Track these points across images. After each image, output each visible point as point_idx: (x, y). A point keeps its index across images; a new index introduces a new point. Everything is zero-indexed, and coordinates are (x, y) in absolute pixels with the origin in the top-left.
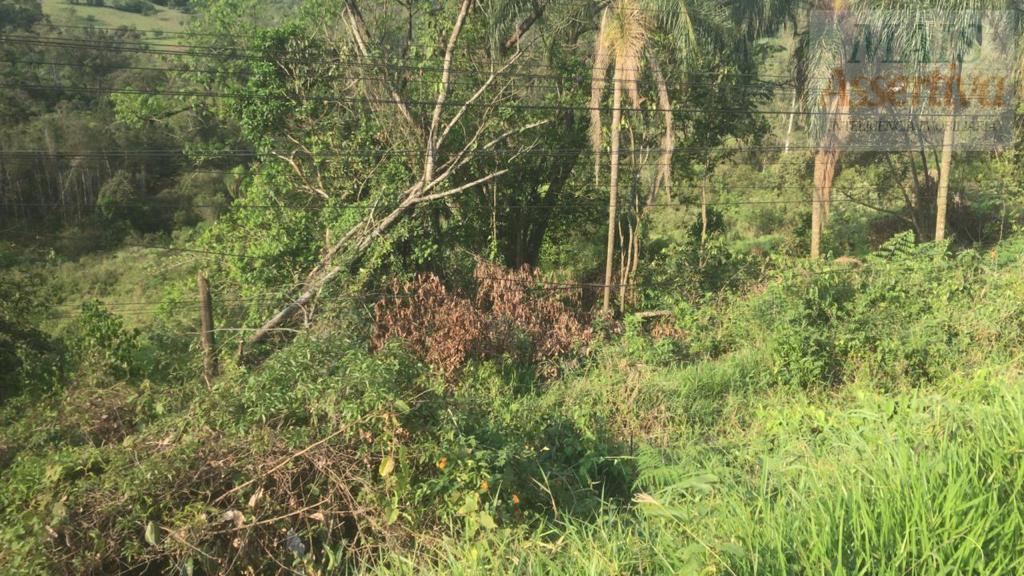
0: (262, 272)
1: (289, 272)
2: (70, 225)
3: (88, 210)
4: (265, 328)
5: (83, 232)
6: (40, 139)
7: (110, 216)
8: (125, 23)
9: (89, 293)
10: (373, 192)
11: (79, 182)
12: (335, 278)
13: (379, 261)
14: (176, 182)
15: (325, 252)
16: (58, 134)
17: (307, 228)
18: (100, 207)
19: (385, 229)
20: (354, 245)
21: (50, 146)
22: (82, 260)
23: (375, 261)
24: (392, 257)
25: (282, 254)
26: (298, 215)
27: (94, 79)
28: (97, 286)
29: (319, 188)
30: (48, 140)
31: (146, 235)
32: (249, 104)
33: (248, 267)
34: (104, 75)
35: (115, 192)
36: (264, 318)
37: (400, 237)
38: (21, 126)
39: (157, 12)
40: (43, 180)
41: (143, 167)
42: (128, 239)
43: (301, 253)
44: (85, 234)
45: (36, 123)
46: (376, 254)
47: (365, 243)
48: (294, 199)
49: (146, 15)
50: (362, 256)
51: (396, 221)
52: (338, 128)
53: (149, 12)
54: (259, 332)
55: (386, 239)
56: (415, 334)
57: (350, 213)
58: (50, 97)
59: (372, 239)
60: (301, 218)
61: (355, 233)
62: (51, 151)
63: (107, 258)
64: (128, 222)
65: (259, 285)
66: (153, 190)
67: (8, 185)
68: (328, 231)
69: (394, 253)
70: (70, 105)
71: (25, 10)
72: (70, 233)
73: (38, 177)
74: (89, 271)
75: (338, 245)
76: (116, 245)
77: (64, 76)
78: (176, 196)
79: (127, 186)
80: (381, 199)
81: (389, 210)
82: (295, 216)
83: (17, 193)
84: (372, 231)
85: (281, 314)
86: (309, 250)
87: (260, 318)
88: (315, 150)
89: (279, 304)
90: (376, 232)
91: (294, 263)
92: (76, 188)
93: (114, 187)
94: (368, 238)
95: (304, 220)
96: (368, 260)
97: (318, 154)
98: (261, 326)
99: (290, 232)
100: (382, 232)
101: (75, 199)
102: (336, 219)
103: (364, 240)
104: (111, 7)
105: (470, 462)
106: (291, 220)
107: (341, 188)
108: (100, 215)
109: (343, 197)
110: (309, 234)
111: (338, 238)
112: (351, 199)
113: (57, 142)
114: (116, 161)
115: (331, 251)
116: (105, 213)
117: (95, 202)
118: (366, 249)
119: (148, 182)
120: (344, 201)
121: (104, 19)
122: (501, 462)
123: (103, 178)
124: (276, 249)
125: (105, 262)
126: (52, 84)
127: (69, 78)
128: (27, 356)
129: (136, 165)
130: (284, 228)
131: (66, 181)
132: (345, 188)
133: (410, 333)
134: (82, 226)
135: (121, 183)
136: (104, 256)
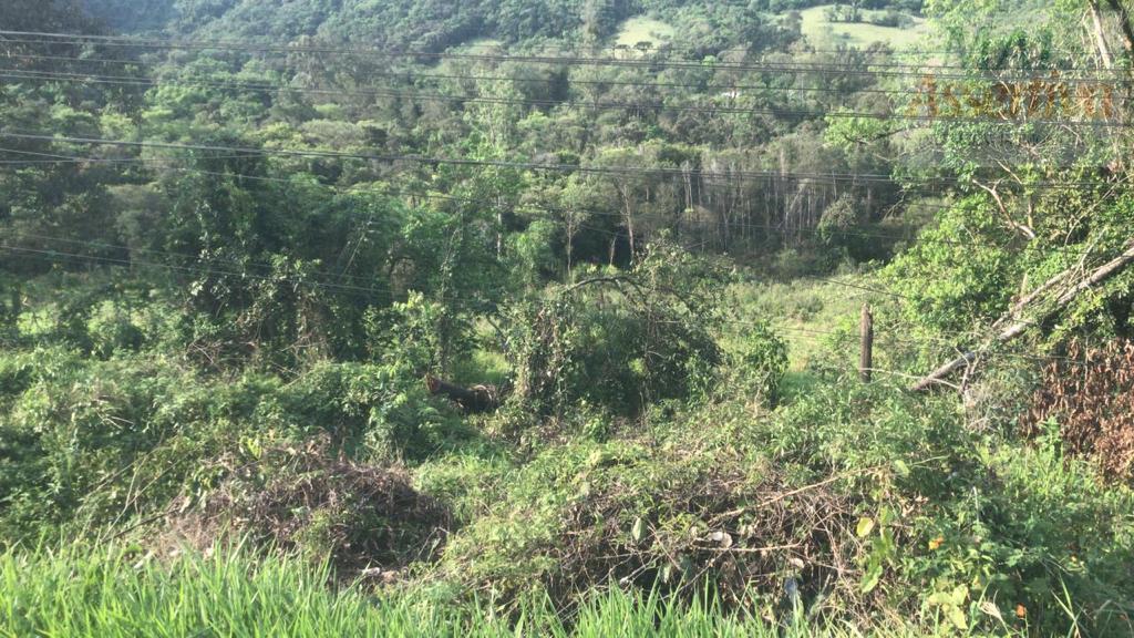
0: (938, 314)
1: (970, 319)
2: (788, 247)
3: (807, 234)
4: (931, 377)
5: (800, 255)
6: (776, 159)
7: (828, 241)
8: (879, 39)
9: (792, 317)
10: (1092, 234)
11: (805, 204)
12: (1022, 332)
13: (1082, 319)
14: (903, 210)
15: (1017, 300)
16: (793, 155)
17: (1001, 269)
18: (820, 233)
19: (1098, 281)
20: (1054, 295)
21: (784, 169)
22: (794, 283)
23: (1076, 318)
24: (1100, 317)
25: (965, 297)
26: (992, 254)
27: (839, 99)
28: (801, 311)
29: (1026, 224)
30: (782, 160)
31: (861, 264)
32: (957, 125)
33: (924, 306)
34: (848, 94)
35: (837, 217)
36: (933, 366)
37: (1117, 292)
38: (762, 146)
39: (914, 24)
40: (772, 201)
41: (869, 192)
42: (842, 266)
43: (988, 297)
44: (803, 257)
45: (775, 144)
46: (1080, 310)
47: (1068, 296)
48: (993, 235)
49: (903, 28)
50: (1061, 310)
51: (1114, 272)
52: (1055, 156)
53: (906, 26)
54: (922, 381)
55: (1096, 293)
56: (1088, 412)
57: (1056, 258)
58: (793, 117)
59: (1078, 291)
60: (995, 258)
61: (1058, 282)
62: (784, 172)
63: (818, 284)
64: (845, 249)
65: (934, 329)
66: (877, 217)
67: (740, 203)
68: (1026, 277)
69: (1105, 312)
70: (810, 126)
71: (785, 31)
72: (786, 256)
73: (767, 197)
74: (797, 294)
75: (1034, 294)
76: (830, 271)
77: (810, 97)
78: (900, 224)
79: (850, 212)
80: (1099, 244)
81: (1108, 258)
82: (989, 255)
83: (746, 212)
84: (1080, 281)
85: (952, 363)
86: (998, 296)
87: (929, 364)
88: (1028, 180)
89: (952, 354)
90: (1084, 284)
91: (977, 311)
92: (800, 211)
93: (838, 211)
94: (1074, 289)
95: (998, 261)
96: (1068, 316)
97: (1030, 186)
98: (926, 374)
99: (978, 273)
100: (1093, 284)
101: (797, 222)
102: (1038, 262)
103: (1066, 291)
104: (868, 23)
105: (973, 552)
106: (983, 260)
107: (1052, 227)
108: (819, 239)
109: (1052, 238)
110: (1002, 277)
111: (1035, 286)
112: (1060, 241)
113: (791, 162)
114: (843, 184)
115: (1025, 299)
116: (824, 238)
117: (816, 225)
118: (1067, 302)
119: (873, 208)
120: (1053, 242)
121: (860, 35)
122: (1012, 562)
123: (828, 202)
124: (959, 289)
125: (815, 287)
126: (798, 104)
127: (815, 98)
128: (697, 365)
129: (862, 188)
130: (973, 268)
131: (792, 203)
132: (1056, 227)
133: (1081, 410)
134: (800, 250)
135: (844, 207)
136: (816, 281)
